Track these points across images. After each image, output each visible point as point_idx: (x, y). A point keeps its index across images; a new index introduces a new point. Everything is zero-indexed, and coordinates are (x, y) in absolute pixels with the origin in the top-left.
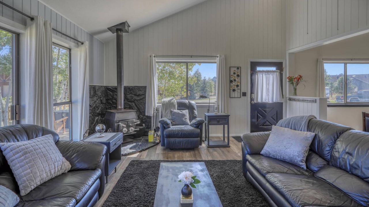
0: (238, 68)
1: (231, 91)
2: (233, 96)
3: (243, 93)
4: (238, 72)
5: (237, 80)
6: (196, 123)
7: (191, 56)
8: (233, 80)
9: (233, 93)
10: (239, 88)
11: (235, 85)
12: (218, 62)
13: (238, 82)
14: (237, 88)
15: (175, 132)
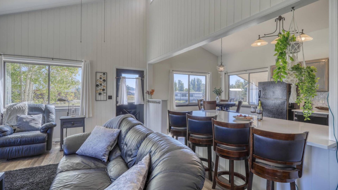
0: (104, 74)
1: (97, 94)
2: (99, 100)
3: (109, 96)
4: (104, 77)
5: (103, 84)
6: (43, 128)
7: (53, 59)
8: (99, 85)
9: (99, 96)
10: (105, 91)
11: (100, 89)
12: (83, 67)
13: (104, 86)
14: (103, 92)
15: (11, 140)
